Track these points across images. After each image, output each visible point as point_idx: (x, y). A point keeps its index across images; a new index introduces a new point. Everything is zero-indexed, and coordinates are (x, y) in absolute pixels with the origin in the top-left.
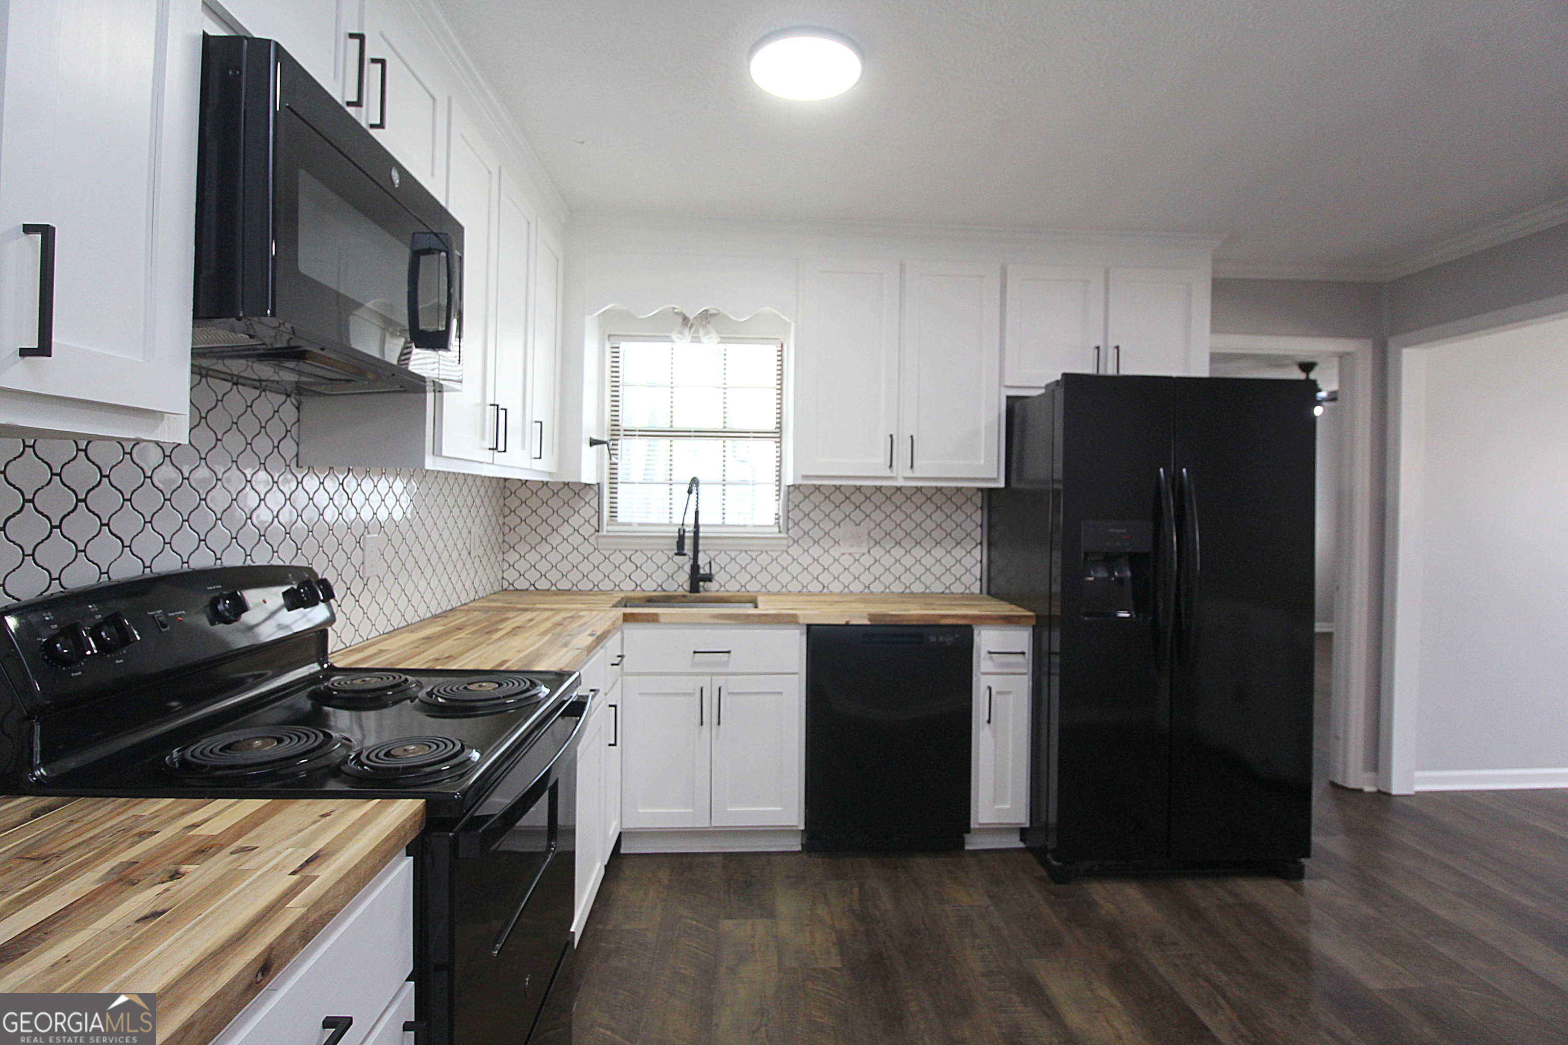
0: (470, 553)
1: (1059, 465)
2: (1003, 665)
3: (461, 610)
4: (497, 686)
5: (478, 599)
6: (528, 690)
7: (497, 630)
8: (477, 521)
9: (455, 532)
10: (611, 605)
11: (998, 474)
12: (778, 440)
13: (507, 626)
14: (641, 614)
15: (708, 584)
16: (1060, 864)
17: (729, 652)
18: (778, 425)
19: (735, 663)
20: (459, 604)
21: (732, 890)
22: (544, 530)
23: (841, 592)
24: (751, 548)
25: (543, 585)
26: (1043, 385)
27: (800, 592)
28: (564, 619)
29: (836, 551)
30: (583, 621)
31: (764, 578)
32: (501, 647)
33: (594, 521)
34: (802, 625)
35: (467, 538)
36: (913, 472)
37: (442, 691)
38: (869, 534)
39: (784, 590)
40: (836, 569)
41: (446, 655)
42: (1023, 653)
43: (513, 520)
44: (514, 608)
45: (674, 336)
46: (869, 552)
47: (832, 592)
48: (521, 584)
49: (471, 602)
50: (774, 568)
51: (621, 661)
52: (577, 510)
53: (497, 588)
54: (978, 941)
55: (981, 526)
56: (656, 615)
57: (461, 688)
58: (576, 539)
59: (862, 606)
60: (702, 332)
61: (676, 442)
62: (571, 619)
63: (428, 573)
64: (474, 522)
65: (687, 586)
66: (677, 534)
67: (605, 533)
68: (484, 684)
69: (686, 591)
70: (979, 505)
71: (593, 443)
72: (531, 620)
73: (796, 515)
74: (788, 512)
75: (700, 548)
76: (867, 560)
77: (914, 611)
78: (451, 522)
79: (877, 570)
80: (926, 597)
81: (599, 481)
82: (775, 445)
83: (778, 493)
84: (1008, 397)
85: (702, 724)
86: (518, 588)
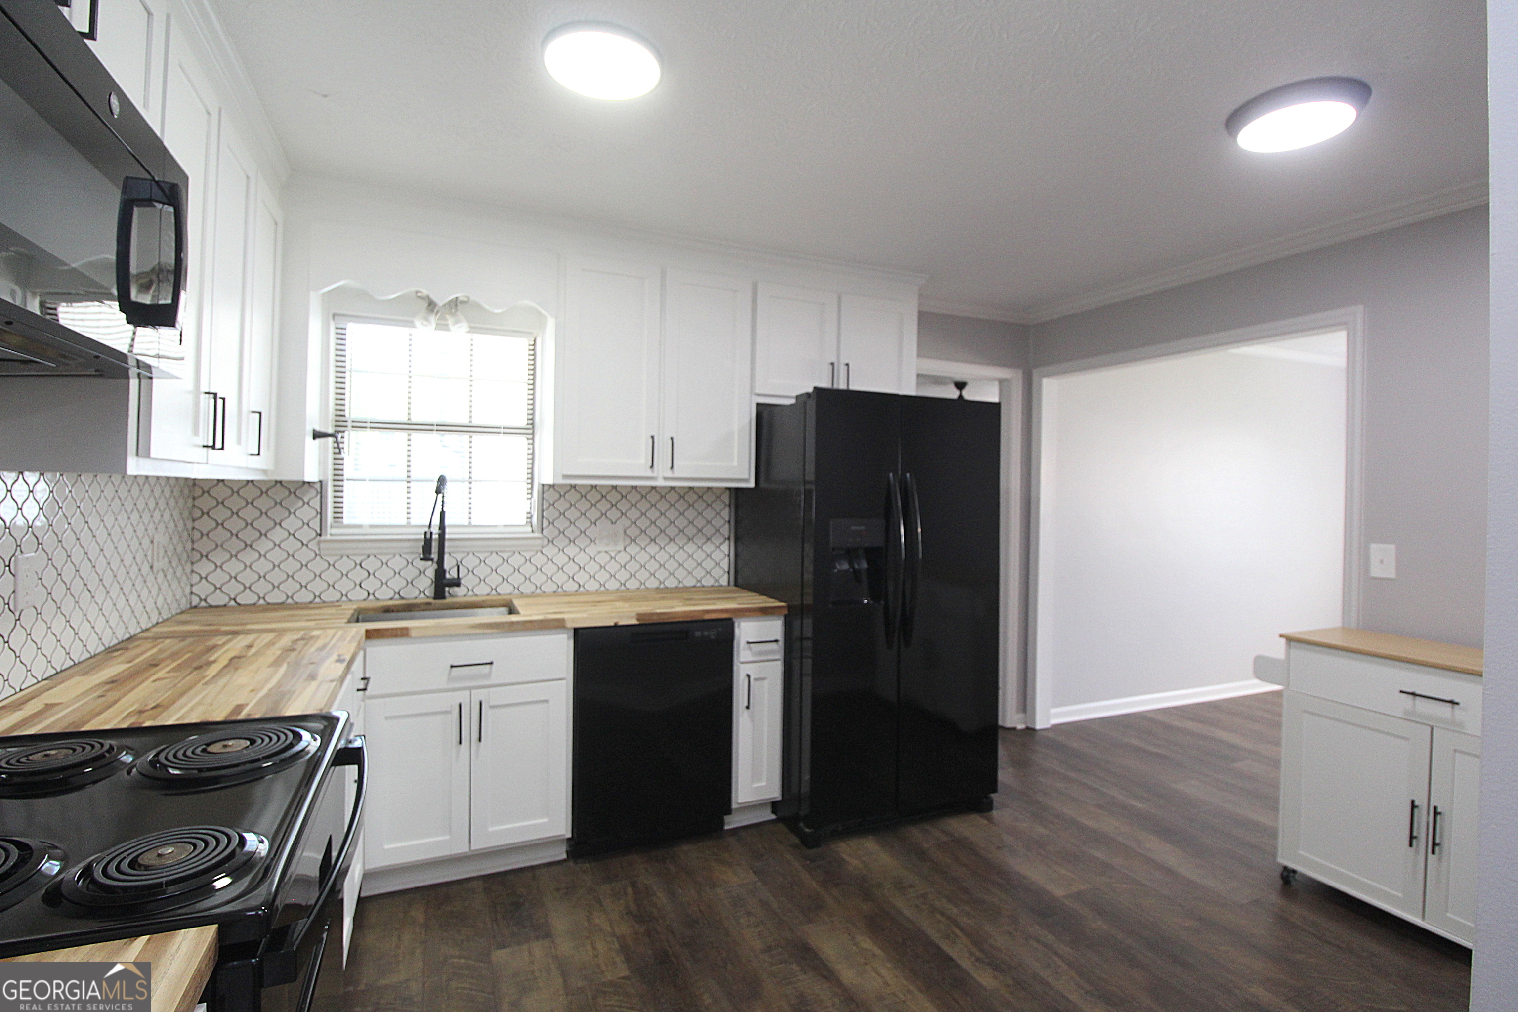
0: (151, 567)
1: (811, 468)
2: (760, 653)
3: (146, 638)
4: (248, 743)
5: (162, 622)
6: (291, 745)
7: (210, 663)
8: (162, 527)
9: (135, 543)
10: (346, 620)
11: (750, 473)
12: (531, 436)
13: (222, 657)
14: (387, 630)
15: (456, 589)
16: (812, 830)
17: (491, 663)
18: (531, 422)
19: (497, 674)
20: (139, 630)
21: (499, 916)
22: (248, 535)
23: (597, 590)
24: (502, 549)
25: (247, 598)
26: (795, 394)
27: (555, 592)
28: (295, 642)
29: (592, 550)
30: (320, 643)
31: (517, 579)
32: (225, 686)
33: (315, 524)
34: (569, 629)
35: (148, 548)
36: (673, 473)
37: (171, 757)
38: (625, 532)
39: (538, 591)
40: (592, 568)
41: (152, 705)
42: (776, 641)
43: (205, 524)
44: (218, 630)
45: (417, 323)
46: (625, 549)
47: (587, 591)
48: (218, 599)
49: (154, 626)
50: (528, 569)
51: (367, 685)
52: (292, 511)
53: (184, 605)
54: (752, 919)
55: (729, 522)
56: (407, 629)
57: (198, 751)
58: (291, 545)
59: (626, 605)
60: (450, 321)
61: (415, 435)
62: (303, 642)
63: (100, 596)
64: (156, 529)
65: (430, 592)
66: (423, 536)
67: (329, 537)
68: (230, 743)
69: (428, 597)
70: (728, 503)
71: (317, 435)
72: (250, 646)
73: (550, 514)
74: (543, 511)
75: (446, 550)
76: (623, 558)
77: (678, 608)
78: (129, 531)
79: (633, 567)
80: (680, 591)
81: (321, 478)
82: (526, 441)
83: (530, 491)
84: (758, 405)
85: (460, 743)
86: (214, 604)
